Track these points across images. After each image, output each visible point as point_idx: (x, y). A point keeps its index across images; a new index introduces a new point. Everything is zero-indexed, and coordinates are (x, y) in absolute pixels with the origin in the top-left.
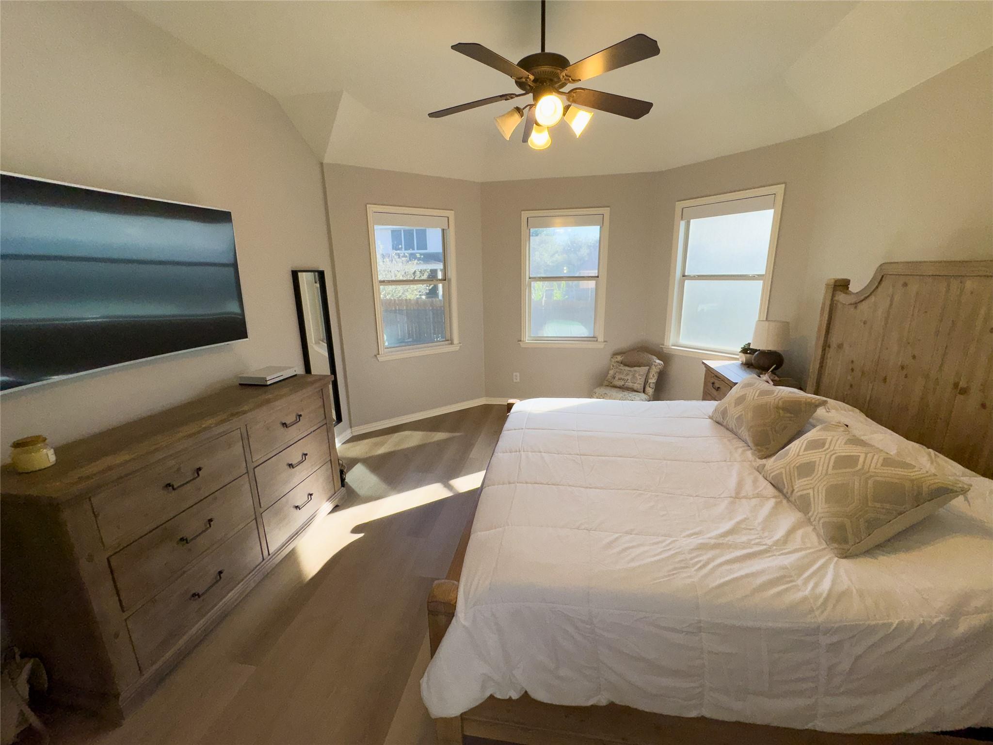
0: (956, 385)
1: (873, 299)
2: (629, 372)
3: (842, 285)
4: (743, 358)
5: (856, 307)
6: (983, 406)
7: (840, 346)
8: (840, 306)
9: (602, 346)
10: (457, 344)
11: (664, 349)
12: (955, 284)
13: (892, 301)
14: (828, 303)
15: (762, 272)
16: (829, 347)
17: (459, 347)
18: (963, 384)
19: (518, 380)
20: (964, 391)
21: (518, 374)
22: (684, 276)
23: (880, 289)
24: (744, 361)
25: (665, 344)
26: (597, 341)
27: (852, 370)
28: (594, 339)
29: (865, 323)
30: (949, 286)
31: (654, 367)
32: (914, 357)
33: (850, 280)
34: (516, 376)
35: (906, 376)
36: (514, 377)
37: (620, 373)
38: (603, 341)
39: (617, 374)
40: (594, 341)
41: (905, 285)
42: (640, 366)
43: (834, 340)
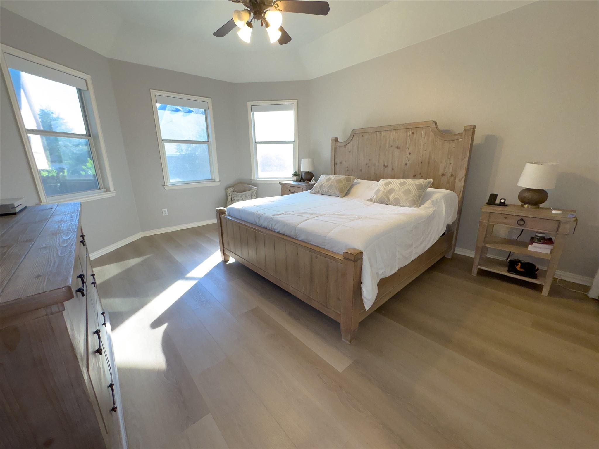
0: (384, 165)
1: (351, 142)
2: (242, 195)
3: (336, 140)
4: (295, 178)
5: (345, 147)
6: (393, 169)
7: (341, 163)
8: (338, 147)
9: (218, 184)
10: (113, 191)
11: (252, 182)
12: (378, 134)
13: (359, 142)
14: (333, 147)
15: (292, 139)
16: (336, 164)
17: (115, 194)
18: (386, 165)
19: (167, 214)
20: (387, 167)
21: (166, 210)
22: (255, 142)
23: (353, 139)
24: (296, 179)
25: (253, 179)
26: (215, 181)
27: (348, 170)
28: (212, 180)
29: (350, 152)
30: (377, 134)
31: (254, 191)
32: (370, 160)
33: (338, 138)
34: (165, 211)
35: (368, 167)
36: (164, 213)
37: (236, 196)
38: (219, 181)
39: (235, 197)
40: (213, 181)
41: (362, 136)
42: (247, 191)
43: (338, 161)
